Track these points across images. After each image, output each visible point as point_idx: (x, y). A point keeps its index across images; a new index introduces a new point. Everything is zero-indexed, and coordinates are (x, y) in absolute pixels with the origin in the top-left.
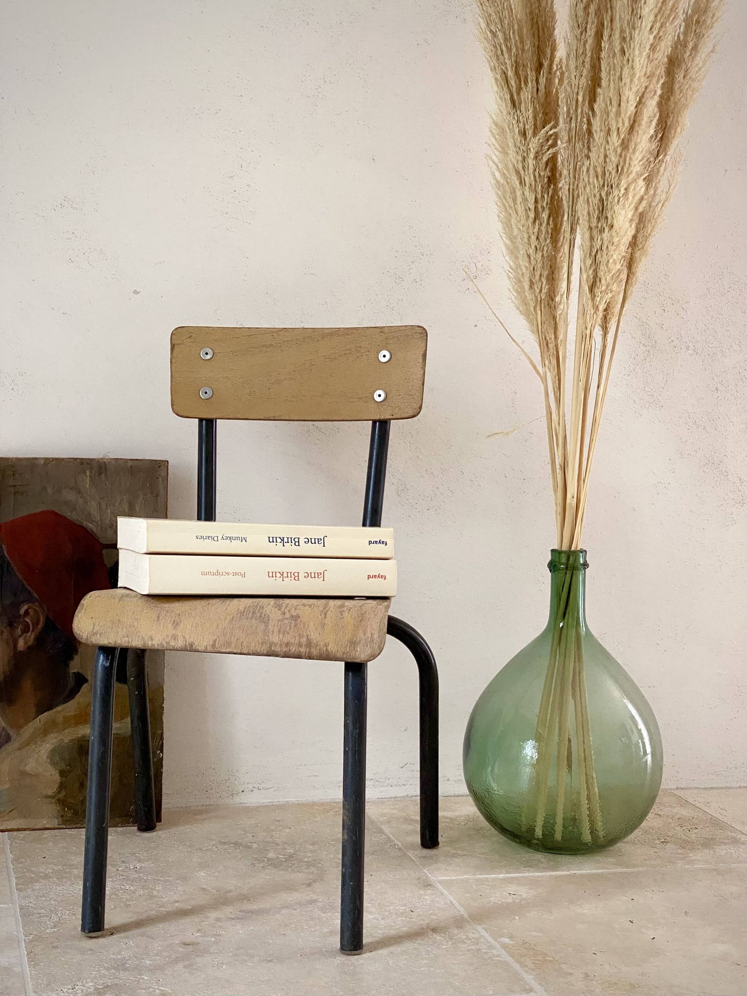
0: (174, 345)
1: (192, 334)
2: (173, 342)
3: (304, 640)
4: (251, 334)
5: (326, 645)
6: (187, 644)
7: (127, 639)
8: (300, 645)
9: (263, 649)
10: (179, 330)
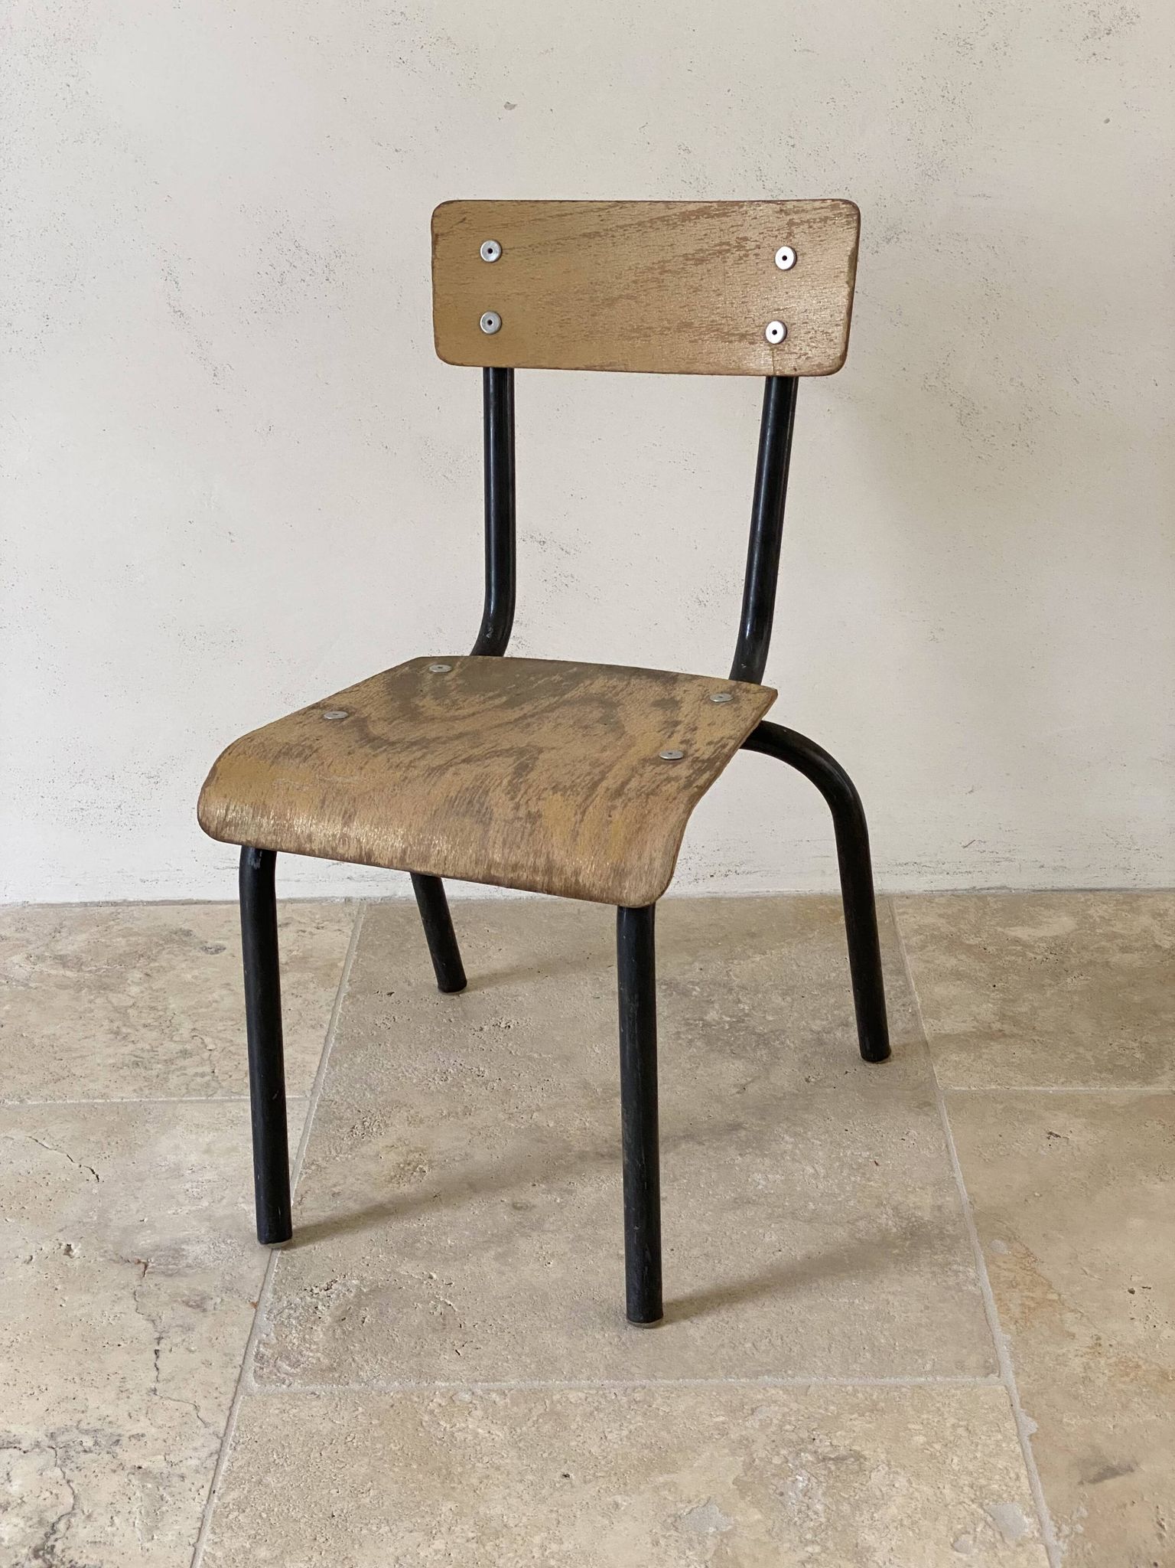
0: (437, 235)
1: (465, 216)
2: (435, 230)
3: (541, 862)
4: (563, 213)
5: (577, 873)
6: (363, 853)
7: (274, 837)
8: (535, 870)
9: (476, 871)
10: (446, 208)
